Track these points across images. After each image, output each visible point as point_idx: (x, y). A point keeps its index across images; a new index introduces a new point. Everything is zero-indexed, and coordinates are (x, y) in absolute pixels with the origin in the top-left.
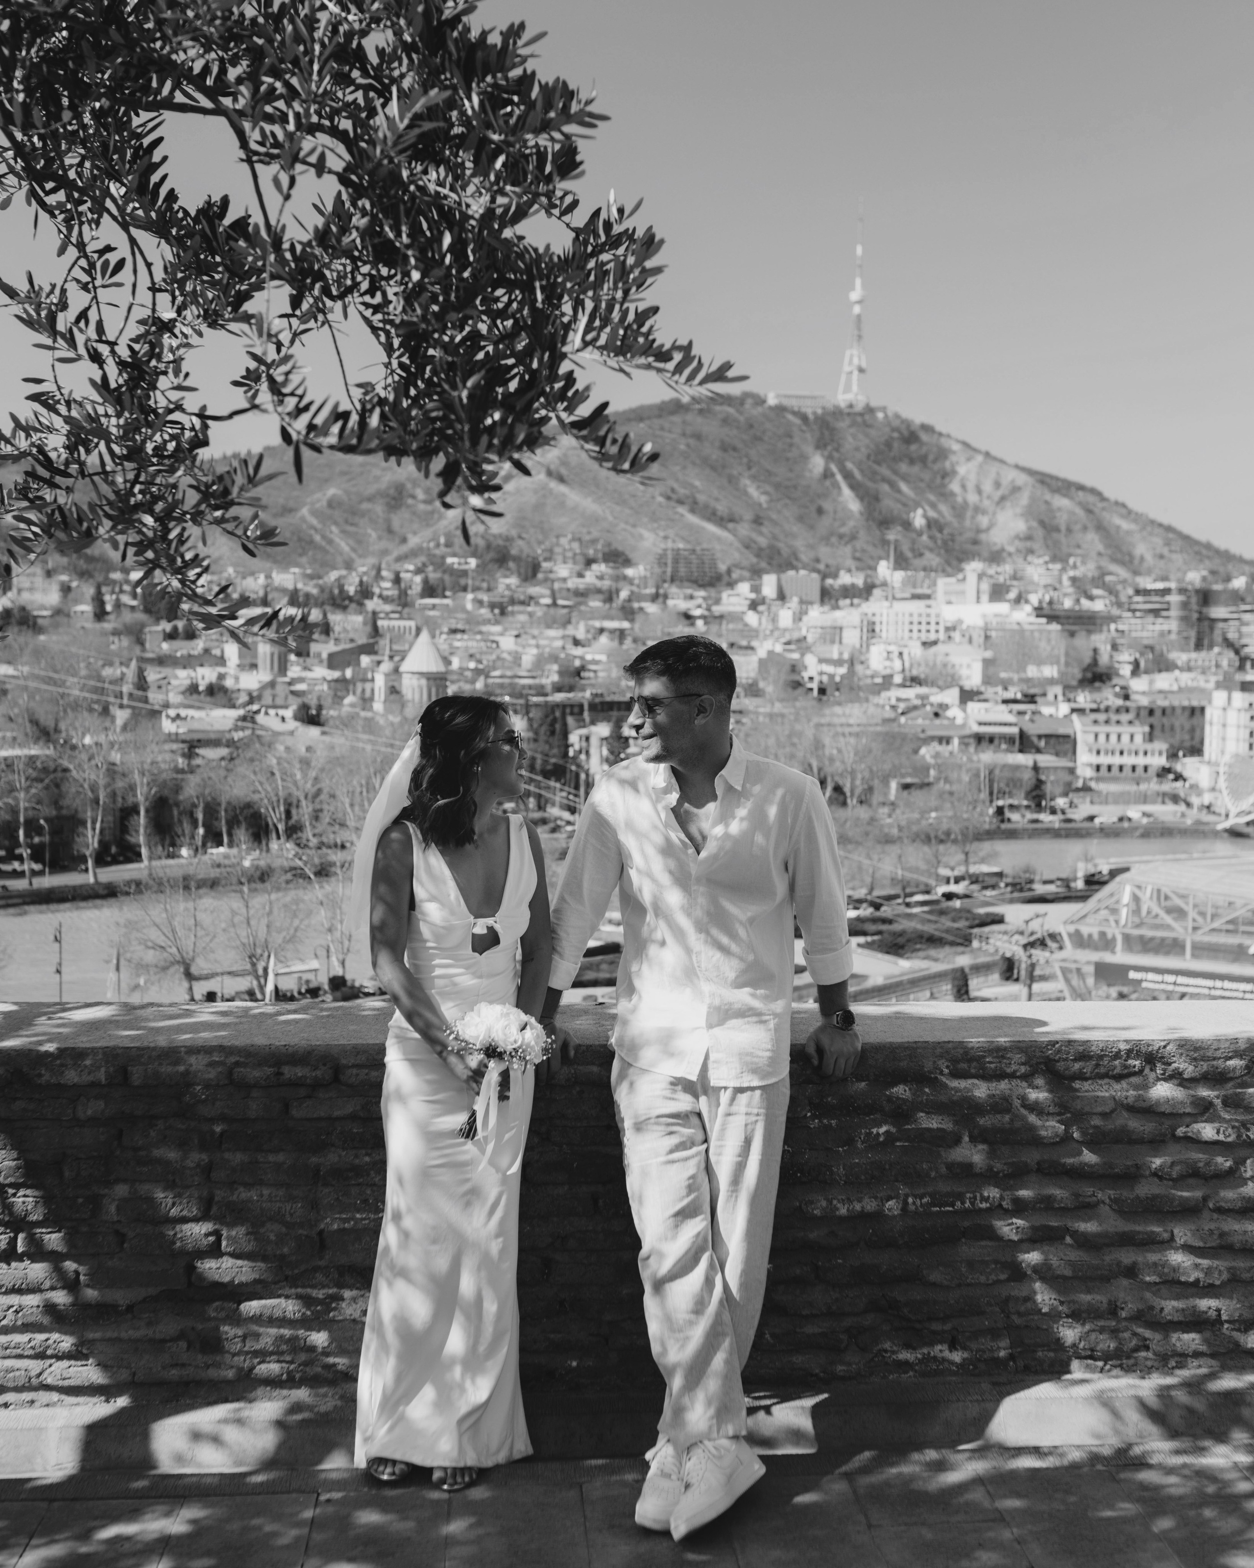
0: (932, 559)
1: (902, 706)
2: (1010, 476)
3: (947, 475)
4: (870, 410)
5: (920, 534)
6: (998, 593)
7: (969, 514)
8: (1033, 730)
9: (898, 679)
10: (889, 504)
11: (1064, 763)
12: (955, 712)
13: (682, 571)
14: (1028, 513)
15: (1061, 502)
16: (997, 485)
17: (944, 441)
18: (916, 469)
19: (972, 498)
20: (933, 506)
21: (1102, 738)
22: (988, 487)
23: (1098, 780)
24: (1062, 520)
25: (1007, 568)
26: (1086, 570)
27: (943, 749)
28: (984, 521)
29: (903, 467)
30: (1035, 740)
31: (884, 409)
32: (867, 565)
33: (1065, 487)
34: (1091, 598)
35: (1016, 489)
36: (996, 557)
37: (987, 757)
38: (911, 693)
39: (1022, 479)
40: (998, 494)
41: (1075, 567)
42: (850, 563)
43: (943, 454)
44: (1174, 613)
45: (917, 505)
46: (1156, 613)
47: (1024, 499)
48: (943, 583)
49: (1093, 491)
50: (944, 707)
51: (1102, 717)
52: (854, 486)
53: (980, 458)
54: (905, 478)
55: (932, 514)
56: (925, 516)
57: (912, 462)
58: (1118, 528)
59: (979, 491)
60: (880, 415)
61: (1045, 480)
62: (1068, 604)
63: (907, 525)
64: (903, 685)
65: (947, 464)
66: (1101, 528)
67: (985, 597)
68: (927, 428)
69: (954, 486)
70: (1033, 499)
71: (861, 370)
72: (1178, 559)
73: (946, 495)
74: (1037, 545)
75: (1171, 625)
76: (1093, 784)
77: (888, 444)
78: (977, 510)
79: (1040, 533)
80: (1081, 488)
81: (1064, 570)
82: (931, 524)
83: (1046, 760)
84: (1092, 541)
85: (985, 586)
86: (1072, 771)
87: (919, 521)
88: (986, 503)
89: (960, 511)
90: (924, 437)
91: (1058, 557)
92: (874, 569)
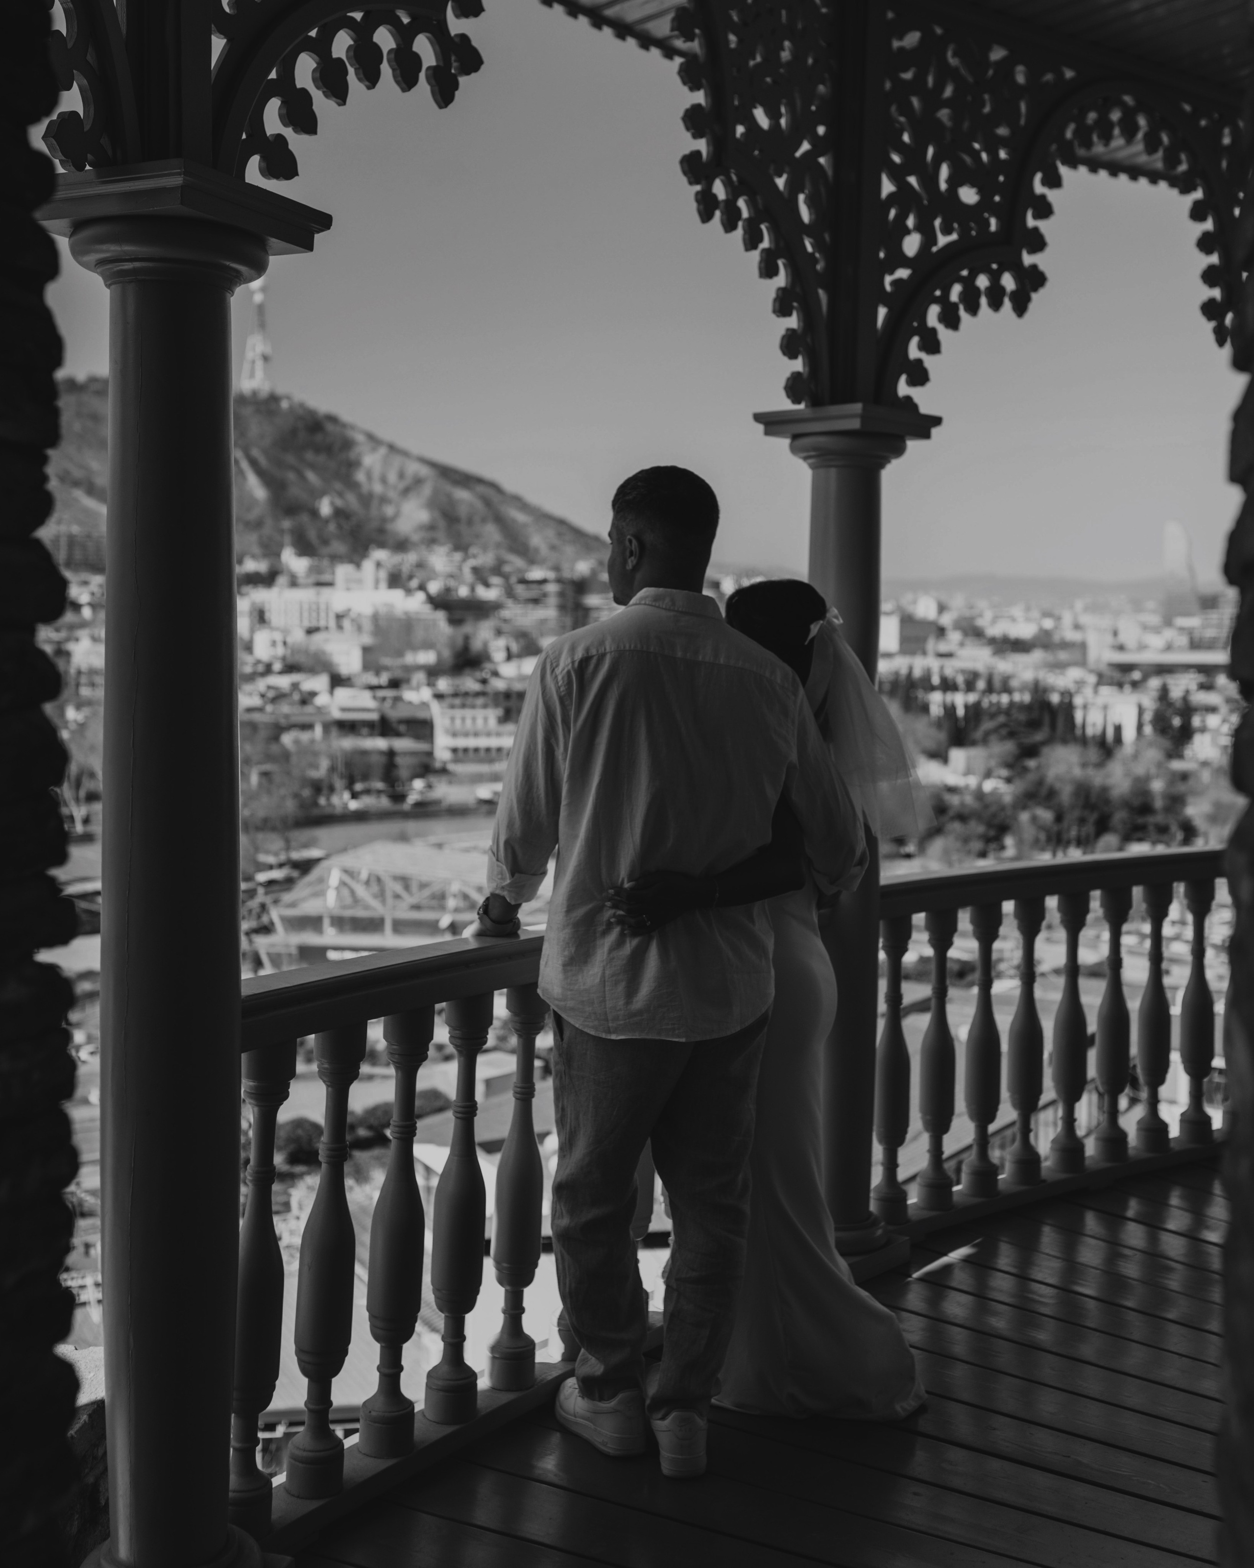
0: (338, 547)
1: (271, 694)
2: (414, 468)
3: (353, 465)
4: (274, 398)
5: (327, 521)
6: (395, 580)
7: (375, 503)
8: (395, 714)
9: (277, 666)
10: (295, 491)
11: (421, 746)
12: (322, 700)
13: (78, 555)
14: (432, 504)
15: (462, 495)
16: (401, 475)
17: (350, 434)
18: (321, 459)
19: (378, 488)
20: (340, 495)
21: (458, 722)
22: (392, 477)
23: (456, 761)
24: (463, 511)
25: (411, 558)
26: (485, 559)
27: (305, 736)
28: (389, 511)
29: (309, 456)
30: (395, 725)
31: (288, 398)
32: (271, 551)
33: (466, 480)
34: (487, 585)
35: (418, 481)
36: (401, 546)
37: (348, 743)
38: (284, 682)
39: (424, 471)
40: (402, 485)
41: (474, 556)
42: (256, 550)
43: (348, 444)
44: (553, 601)
45: (322, 493)
46: (536, 601)
47: (427, 490)
48: (343, 571)
49: (494, 486)
50: (313, 694)
51: (457, 701)
52: (260, 473)
53: (383, 451)
54: (313, 466)
55: (339, 503)
56: (332, 503)
57: (318, 450)
58: (514, 521)
59: (384, 480)
60: (285, 405)
61: (447, 473)
62: (463, 592)
63: (314, 513)
64: (281, 673)
65: (352, 455)
66: (500, 520)
67: (383, 585)
68: (333, 419)
69: (360, 476)
70: (436, 492)
71: (266, 358)
72: (569, 550)
73: (353, 485)
74: (441, 535)
75: (549, 612)
76: (451, 767)
77: (294, 432)
78: (384, 500)
79: (442, 524)
80: (480, 481)
81: (464, 560)
82: (339, 513)
83: (402, 744)
84: (491, 532)
85: (383, 575)
86: (430, 754)
87: (325, 508)
88: (392, 494)
89: (366, 500)
90: (330, 427)
91: (460, 546)
92: (278, 555)
